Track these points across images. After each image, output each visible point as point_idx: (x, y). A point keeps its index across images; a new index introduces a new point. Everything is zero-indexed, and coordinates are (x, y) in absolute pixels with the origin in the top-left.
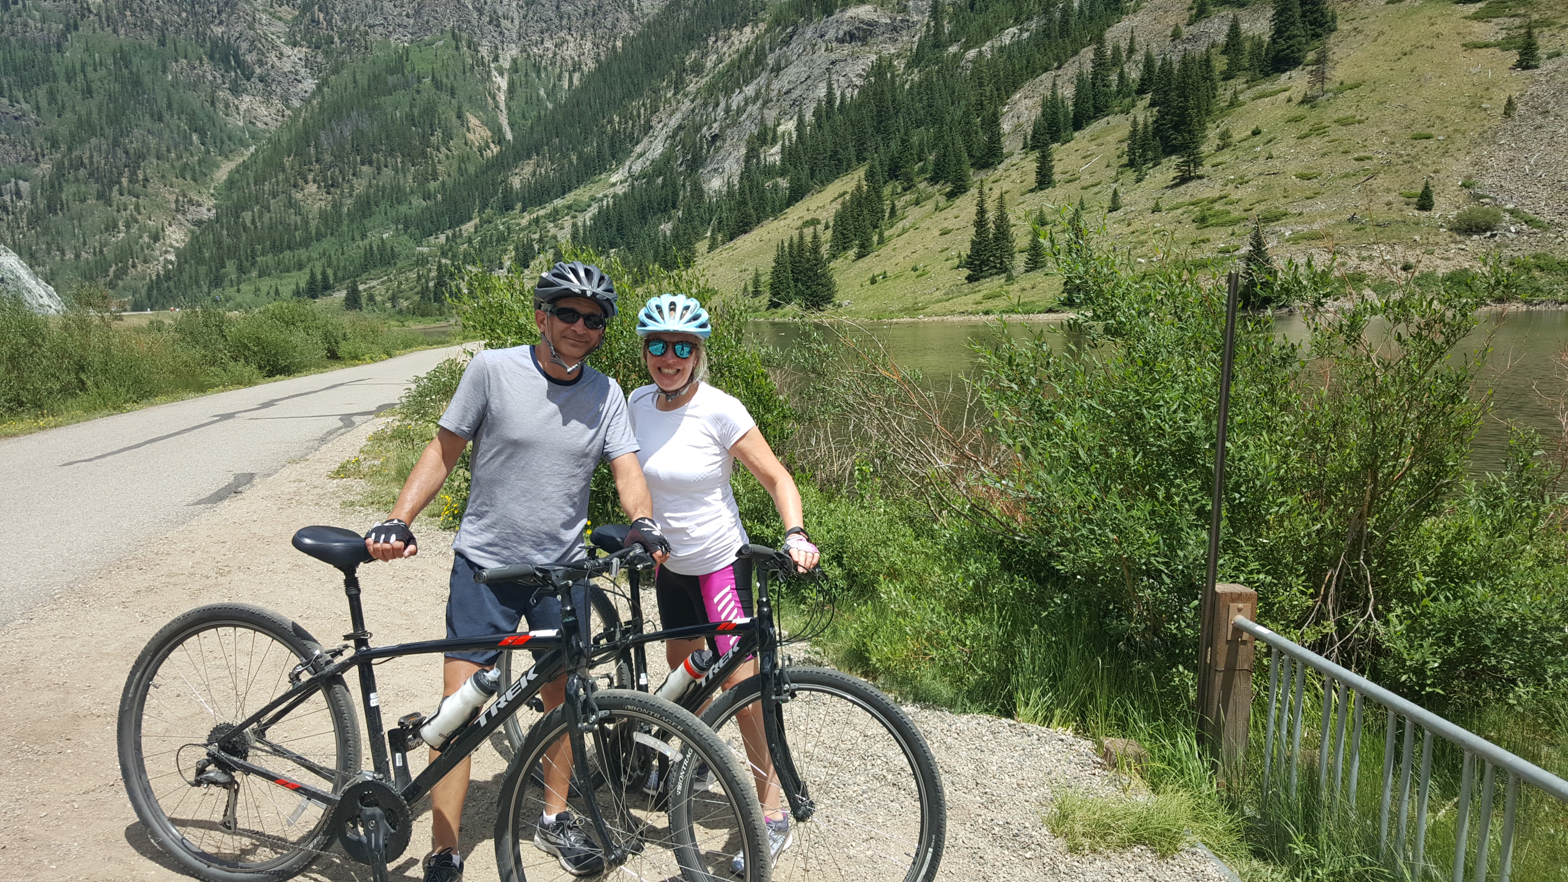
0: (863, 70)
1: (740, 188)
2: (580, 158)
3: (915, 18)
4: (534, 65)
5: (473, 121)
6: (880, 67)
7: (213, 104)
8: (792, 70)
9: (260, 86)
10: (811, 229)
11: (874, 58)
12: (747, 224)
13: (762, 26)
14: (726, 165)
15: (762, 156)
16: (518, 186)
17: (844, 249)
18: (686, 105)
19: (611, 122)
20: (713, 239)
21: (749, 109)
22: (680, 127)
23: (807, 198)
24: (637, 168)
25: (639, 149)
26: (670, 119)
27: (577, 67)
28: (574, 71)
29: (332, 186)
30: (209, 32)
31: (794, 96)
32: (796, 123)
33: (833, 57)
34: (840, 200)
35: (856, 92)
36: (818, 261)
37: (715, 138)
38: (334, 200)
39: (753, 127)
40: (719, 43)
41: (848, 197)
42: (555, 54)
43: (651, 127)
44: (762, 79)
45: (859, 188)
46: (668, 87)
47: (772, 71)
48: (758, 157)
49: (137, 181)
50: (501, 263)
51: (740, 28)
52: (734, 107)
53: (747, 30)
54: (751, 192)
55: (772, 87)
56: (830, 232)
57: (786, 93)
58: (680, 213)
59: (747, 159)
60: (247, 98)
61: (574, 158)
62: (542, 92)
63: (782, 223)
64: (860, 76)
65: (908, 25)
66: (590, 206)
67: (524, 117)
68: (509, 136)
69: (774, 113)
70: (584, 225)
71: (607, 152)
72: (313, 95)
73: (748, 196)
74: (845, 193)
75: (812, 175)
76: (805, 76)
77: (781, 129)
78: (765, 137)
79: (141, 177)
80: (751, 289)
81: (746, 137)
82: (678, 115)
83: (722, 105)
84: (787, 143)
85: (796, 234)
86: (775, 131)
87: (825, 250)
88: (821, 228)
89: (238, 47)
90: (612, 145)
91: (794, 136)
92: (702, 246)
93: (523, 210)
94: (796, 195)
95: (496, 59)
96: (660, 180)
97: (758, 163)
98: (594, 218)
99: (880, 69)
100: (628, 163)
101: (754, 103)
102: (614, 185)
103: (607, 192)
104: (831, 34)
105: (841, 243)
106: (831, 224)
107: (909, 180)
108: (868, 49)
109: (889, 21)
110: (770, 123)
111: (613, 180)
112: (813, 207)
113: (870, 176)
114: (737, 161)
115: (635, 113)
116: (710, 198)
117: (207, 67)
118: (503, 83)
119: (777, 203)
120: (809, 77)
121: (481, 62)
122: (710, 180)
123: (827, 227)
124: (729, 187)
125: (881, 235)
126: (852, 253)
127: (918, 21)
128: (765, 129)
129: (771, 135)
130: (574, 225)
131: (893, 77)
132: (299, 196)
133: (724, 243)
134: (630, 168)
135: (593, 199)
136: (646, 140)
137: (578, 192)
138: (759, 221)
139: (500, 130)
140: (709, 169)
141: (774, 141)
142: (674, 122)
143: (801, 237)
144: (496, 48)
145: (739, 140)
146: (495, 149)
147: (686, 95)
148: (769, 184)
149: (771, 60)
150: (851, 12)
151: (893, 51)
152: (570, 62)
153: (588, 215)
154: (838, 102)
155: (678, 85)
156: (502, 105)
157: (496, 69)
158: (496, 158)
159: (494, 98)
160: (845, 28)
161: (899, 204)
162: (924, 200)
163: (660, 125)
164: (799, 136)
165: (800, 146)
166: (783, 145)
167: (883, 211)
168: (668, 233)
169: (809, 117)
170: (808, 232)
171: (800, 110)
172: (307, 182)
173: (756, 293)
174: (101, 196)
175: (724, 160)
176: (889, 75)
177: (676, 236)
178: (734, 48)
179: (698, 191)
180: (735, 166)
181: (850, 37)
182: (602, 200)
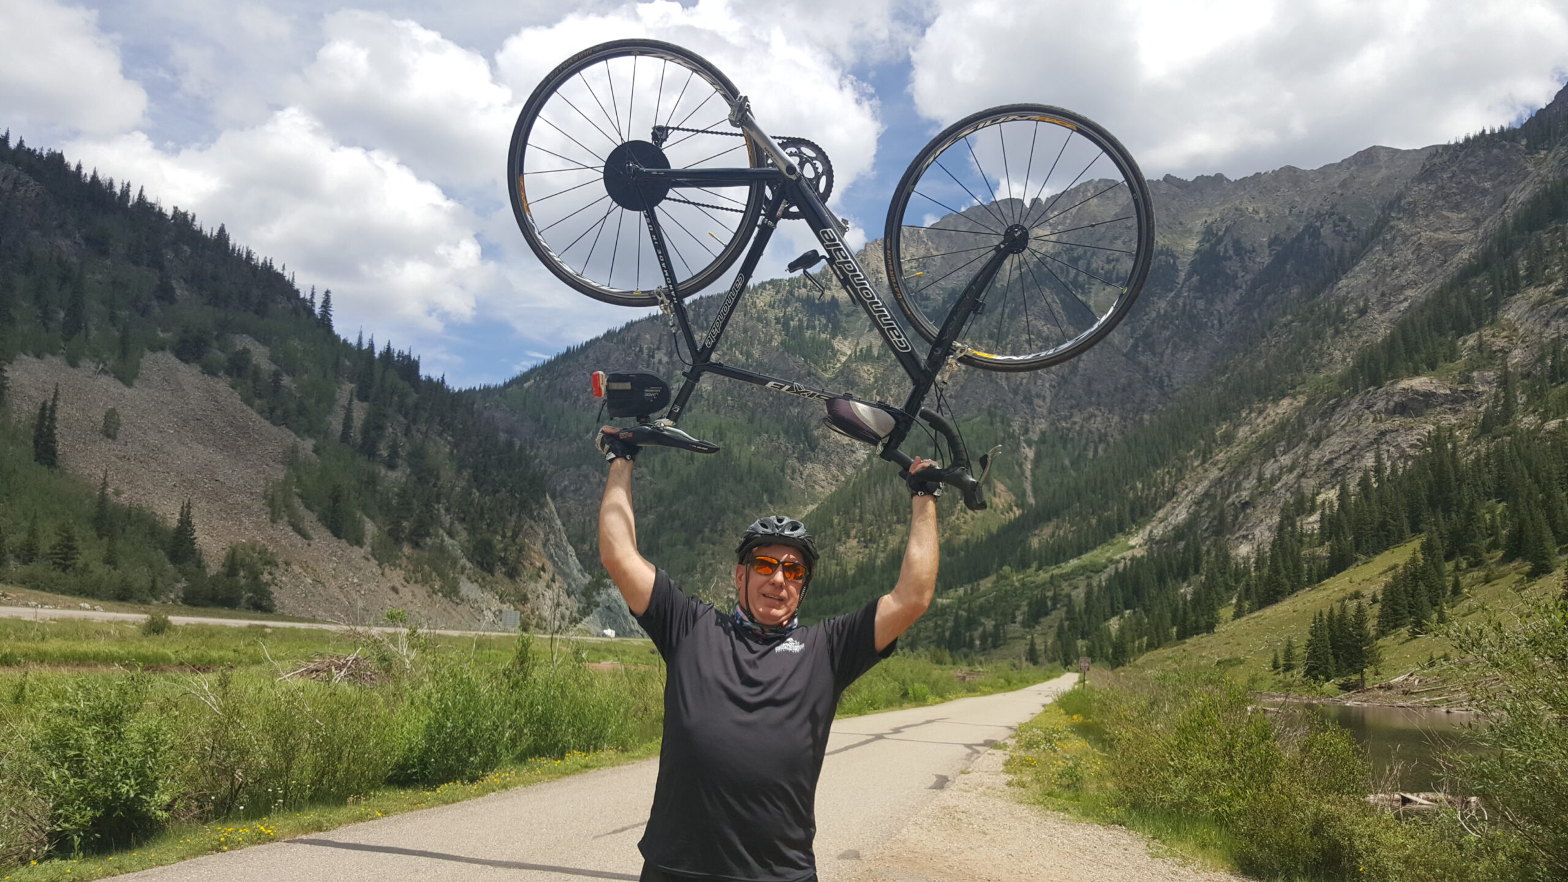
0: (1418, 440)
1: (1272, 556)
2: (1099, 521)
3: (1481, 389)
4: (1061, 437)
5: (1000, 487)
6: (1437, 438)
7: (782, 470)
8: (1334, 440)
9: (822, 456)
10: (1355, 603)
11: (1431, 428)
12: (1278, 593)
13: (1302, 400)
14: (1257, 532)
15: (1299, 524)
16: (1036, 546)
17: (1395, 626)
18: (1214, 473)
19: (1134, 488)
20: (1239, 606)
21: (1285, 478)
22: (1206, 495)
23: (1351, 570)
24: (1158, 532)
25: (1161, 514)
26: (1196, 487)
27: (1103, 438)
28: (1100, 441)
29: (870, 540)
30: (787, 413)
31: (1336, 466)
32: (1338, 492)
33: (1382, 427)
34: (1390, 574)
35: (1410, 463)
36: (1364, 638)
37: (1245, 505)
38: (870, 554)
39: (1289, 495)
40: (1253, 415)
41: (1400, 570)
42: (1082, 427)
43: (1174, 494)
44: (1300, 450)
45: (1414, 560)
46: (1196, 456)
47: (1312, 440)
48: (1293, 525)
49: (716, 532)
50: (1014, 617)
51: (1276, 402)
52: (1268, 476)
53: (1285, 403)
54: (1284, 561)
55: (1311, 456)
56: (1377, 607)
57: (1327, 463)
58: (1203, 578)
59: (1281, 528)
60: (810, 466)
61: (1094, 521)
62: (1067, 462)
63: (1320, 595)
64: (1412, 446)
65: (1473, 396)
66: (1106, 567)
67: (1047, 483)
68: (1031, 500)
69: (1312, 482)
70: (1099, 586)
71: (1128, 516)
72: (864, 464)
73: (1281, 564)
74: (1395, 567)
75: (1358, 545)
76: (1350, 445)
77: (1320, 499)
78: (1302, 505)
79: (719, 528)
80: (1281, 662)
81: (1280, 505)
82: (1206, 483)
83: (1255, 474)
84: (1327, 512)
85: (1337, 607)
86: (1313, 500)
87: (1371, 626)
88: (1365, 602)
89: (809, 424)
90: (1132, 510)
91: (1336, 505)
92: (1226, 612)
93: (1039, 568)
94: (1338, 564)
95: (1026, 431)
96: (1182, 545)
97: (1293, 532)
98: (1110, 580)
99: (1437, 440)
100: (1148, 528)
101: (1291, 470)
102: (1133, 547)
103: (1125, 554)
104: (1381, 405)
105: (1391, 621)
106: (1380, 598)
107: (1476, 554)
108: (1423, 419)
109: (1448, 392)
110: (1308, 493)
111: (1132, 542)
112: (1357, 579)
113: (1427, 548)
114: (1270, 529)
115: (1159, 480)
116: (1237, 564)
117: (782, 440)
118: (1030, 453)
119: (1315, 572)
120: (1354, 447)
121: (1012, 436)
122: (1237, 547)
123: (1375, 600)
124: (1259, 554)
125: (1441, 614)
126: (1404, 632)
127: (1483, 393)
128: (1303, 497)
129: (1309, 504)
130: (1089, 585)
131: (1455, 447)
132: (842, 549)
133: (1251, 611)
134: (1151, 532)
135: (1111, 561)
136: (1168, 506)
137: (1095, 552)
138: (1293, 590)
139: (1024, 494)
140: (1237, 535)
141: (1312, 510)
142: (1200, 490)
143: (1344, 609)
144: (1027, 422)
145: (1273, 507)
146: (1018, 512)
147: (1215, 464)
148: (1305, 552)
149: (1310, 432)
150: (1404, 384)
151: (1454, 421)
152: (1096, 434)
153: (1104, 576)
154: (1388, 471)
155: (1206, 455)
156: (1028, 473)
157: (1025, 441)
158: (1017, 520)
159: (1021, 466)
160: (1396, 399)
161: (1465, 580)
162: (1497, 578)
163: (1185, 492)
164: (1342, 506)
165: (1343, 515)
166: (1322, 514)
167: (1444, 588)
168: (1189, 597)
169: (1353, 487)
170: (1352, 605)
171: (1343, 480)
172: (848, 537)
173: (1288, 668)
174: (688, 543)
175: (1255, 526)
176: (1449, 446)
177: (1197, 600)
178: (1269, 419)
179: (1225, 558)
180: (1267, 534)
181: (1402, 409)
182: (1118, 562)
